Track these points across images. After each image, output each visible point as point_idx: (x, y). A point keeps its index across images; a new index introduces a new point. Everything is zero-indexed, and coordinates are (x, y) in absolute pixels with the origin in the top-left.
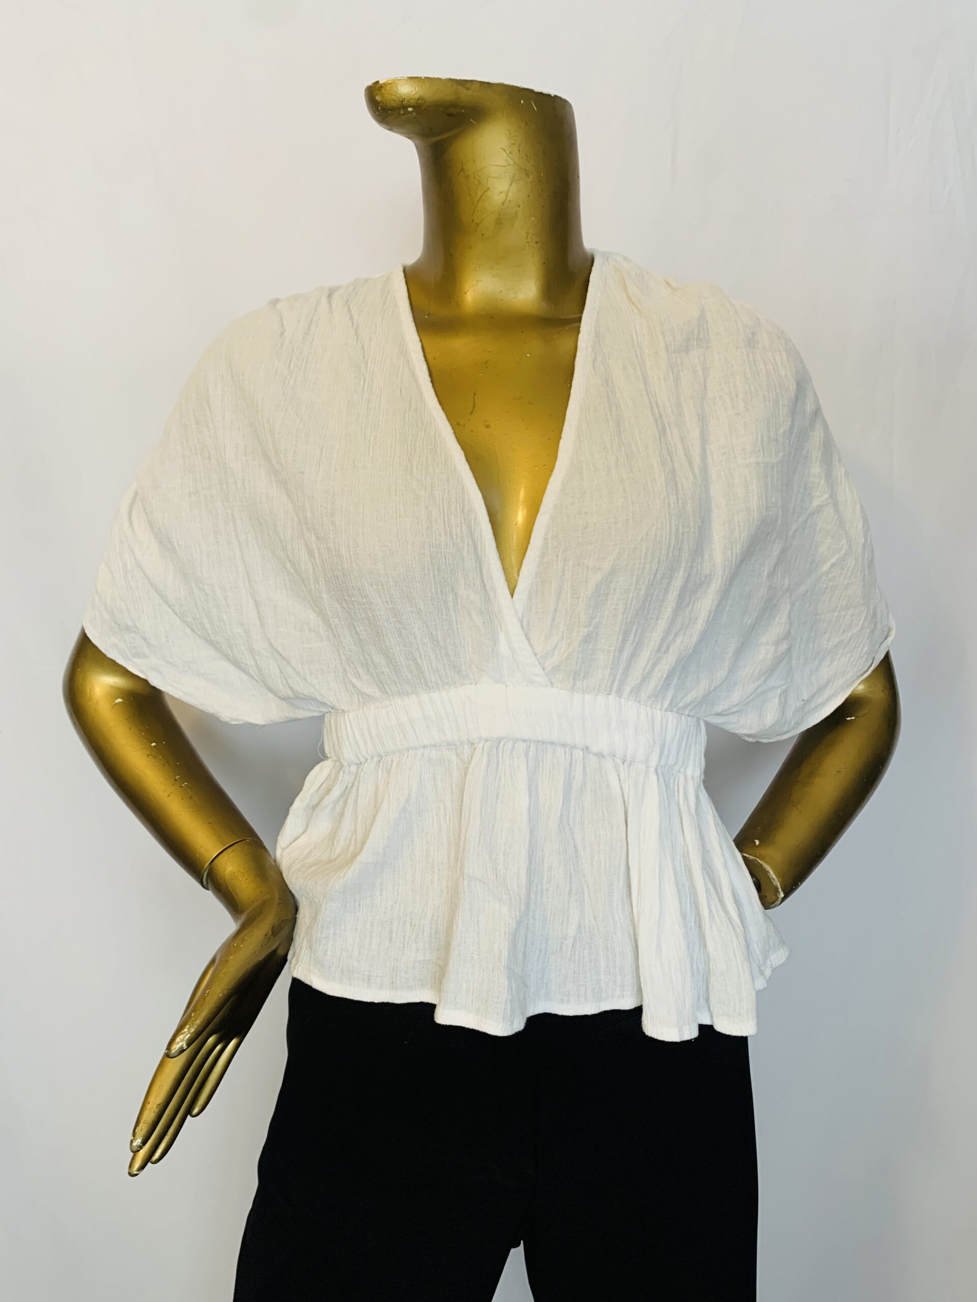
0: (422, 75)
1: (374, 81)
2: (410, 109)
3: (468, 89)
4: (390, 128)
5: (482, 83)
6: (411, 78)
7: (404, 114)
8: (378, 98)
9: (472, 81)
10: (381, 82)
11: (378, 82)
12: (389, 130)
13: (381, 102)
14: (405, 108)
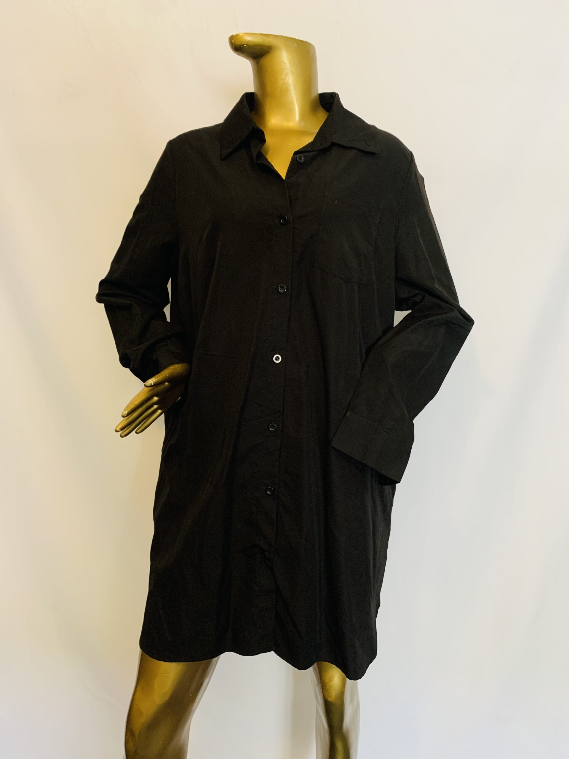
0: (250, 32)
1: (231, 35)
2: (245, 45)
3: (268, 37)
4: (237, 53)
5: (273, 35)
6: (245, 33)
7: (242, 47)
8: (233, 41)
9: (269, 35)
10: (234, 35)
11: (232, 35)
12: (239, 55)
13: (234, 43)
14: (243, 45)
